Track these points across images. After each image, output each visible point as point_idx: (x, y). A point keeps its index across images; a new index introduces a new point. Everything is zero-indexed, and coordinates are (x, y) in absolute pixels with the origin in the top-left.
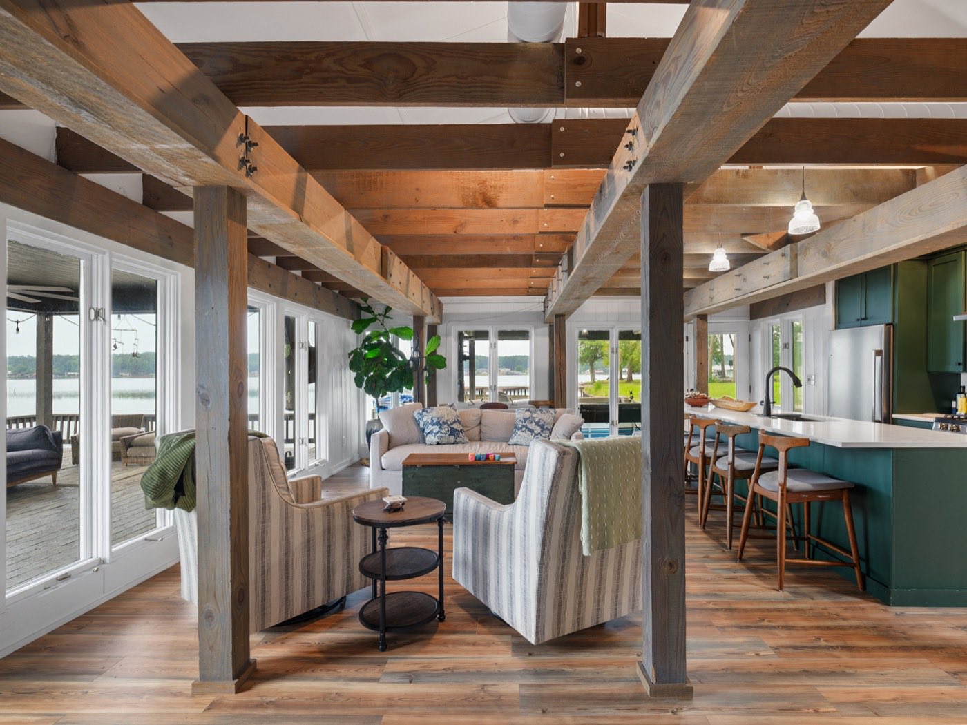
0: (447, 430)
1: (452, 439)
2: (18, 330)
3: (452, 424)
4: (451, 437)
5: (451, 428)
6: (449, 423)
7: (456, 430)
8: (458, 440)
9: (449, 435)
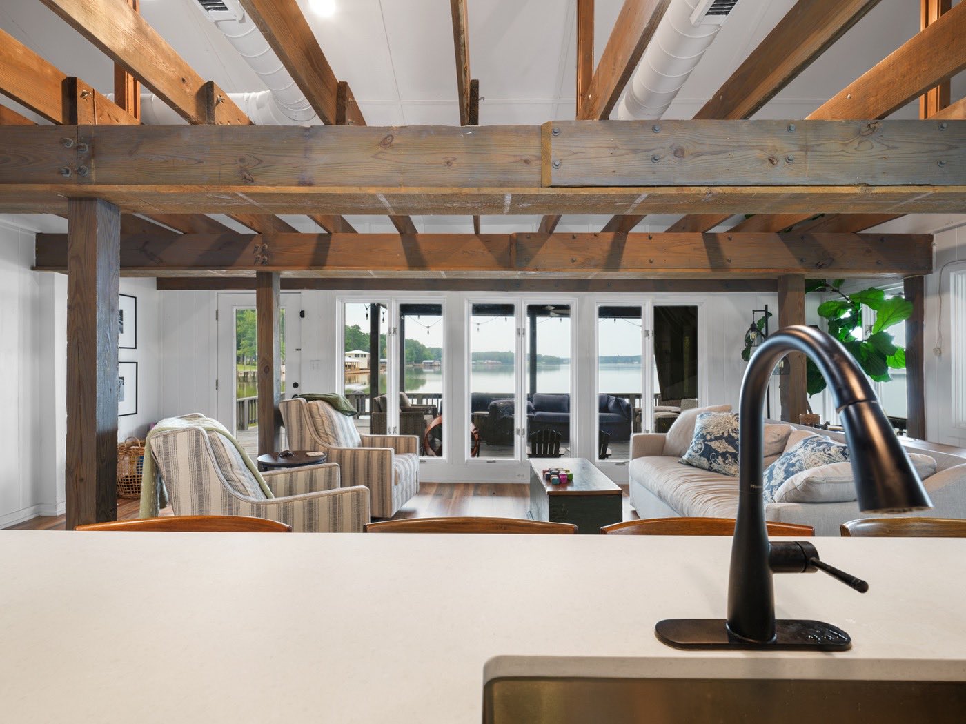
0: (700, 446)
1: (704, 461)
2: (478, 329)
3: (711, 440)
4: (702, 458)
5: (706, 445)
6: (708, 437)
7: (714, 450)
8: (715, 466)
9: (701, 455)
